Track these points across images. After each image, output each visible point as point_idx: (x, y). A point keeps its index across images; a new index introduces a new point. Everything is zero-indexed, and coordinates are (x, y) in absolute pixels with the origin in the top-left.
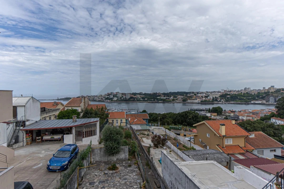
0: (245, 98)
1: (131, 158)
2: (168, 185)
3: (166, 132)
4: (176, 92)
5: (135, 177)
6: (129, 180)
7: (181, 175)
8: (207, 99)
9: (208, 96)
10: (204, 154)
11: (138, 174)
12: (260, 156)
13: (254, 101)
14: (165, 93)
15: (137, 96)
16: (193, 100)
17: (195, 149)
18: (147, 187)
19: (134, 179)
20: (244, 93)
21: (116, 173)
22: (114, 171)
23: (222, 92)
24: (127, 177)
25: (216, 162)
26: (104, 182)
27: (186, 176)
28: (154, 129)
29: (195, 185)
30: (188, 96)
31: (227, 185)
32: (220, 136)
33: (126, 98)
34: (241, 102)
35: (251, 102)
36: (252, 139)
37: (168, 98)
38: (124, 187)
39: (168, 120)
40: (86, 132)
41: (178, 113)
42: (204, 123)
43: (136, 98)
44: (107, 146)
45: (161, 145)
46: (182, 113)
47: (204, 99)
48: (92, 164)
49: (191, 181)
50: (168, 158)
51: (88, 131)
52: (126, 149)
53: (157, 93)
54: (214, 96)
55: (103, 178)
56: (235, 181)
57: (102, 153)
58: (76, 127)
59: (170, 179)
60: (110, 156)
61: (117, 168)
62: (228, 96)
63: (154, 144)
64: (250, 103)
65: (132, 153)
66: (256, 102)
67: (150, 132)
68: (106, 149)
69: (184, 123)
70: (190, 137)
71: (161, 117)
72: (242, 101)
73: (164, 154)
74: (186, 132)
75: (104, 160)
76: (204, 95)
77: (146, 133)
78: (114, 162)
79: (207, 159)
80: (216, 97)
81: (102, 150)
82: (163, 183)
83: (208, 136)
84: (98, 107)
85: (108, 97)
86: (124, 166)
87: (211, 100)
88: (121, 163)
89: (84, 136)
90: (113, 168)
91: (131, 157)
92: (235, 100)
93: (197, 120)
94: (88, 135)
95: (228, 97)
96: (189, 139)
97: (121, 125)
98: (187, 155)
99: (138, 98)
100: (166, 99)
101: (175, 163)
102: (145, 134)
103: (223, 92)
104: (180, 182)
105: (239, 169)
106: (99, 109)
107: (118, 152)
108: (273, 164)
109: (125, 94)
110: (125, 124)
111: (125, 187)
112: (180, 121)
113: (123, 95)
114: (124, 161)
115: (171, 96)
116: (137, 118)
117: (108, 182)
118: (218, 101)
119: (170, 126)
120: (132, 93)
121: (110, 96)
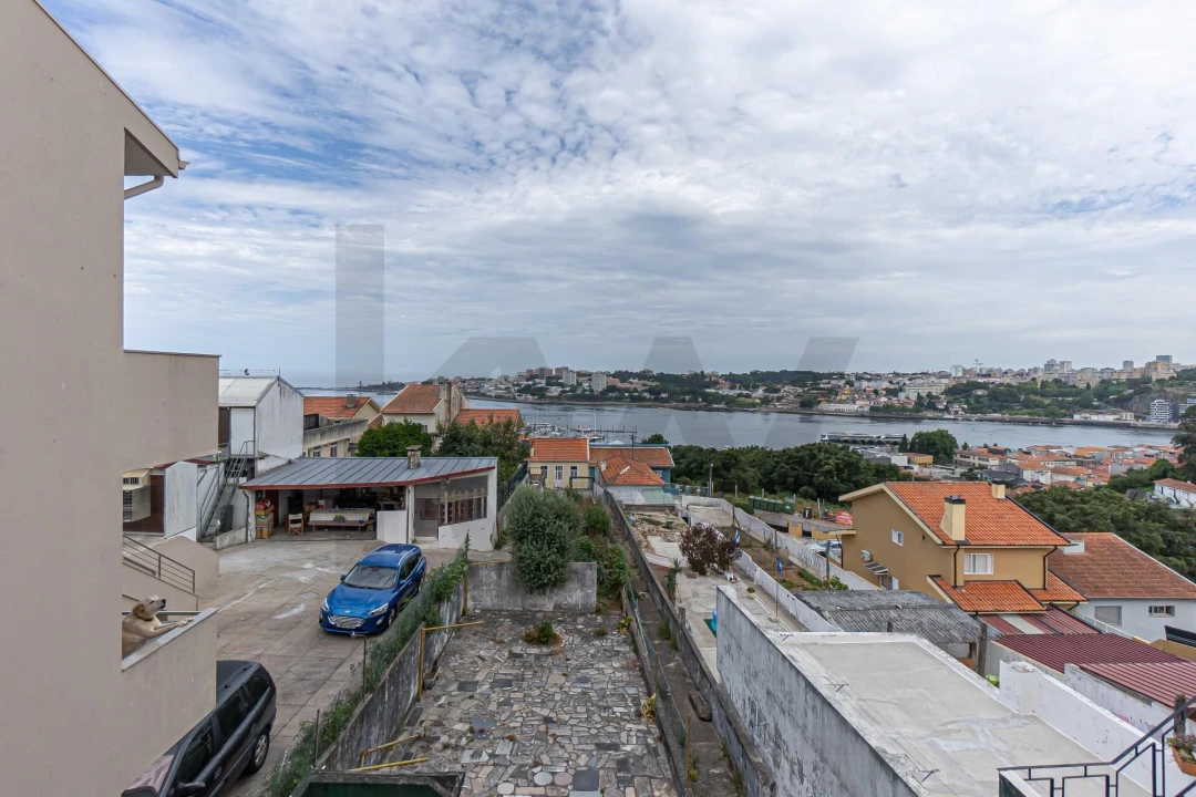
0: (1047, 401)
1: (604, 605)
2: (741, 714)
3: (734, 517)
4: (778, 371)
5: (618, 674)
6: (598, 683)
7: (792, 682)
8: (894, 399)
9: (901, 390)
10: (880, 608)
11: (631, 665)
12: (1108, 628)
13: (1084, 415)
14: (734, 375)
15: (631, 383)
16: (841, 402)
17: (846, 588)
18: (662, 714)
19: (614, 682)
20: (1043, 382)
21: (550, 655)
22: (545, 650)
23: (953, 375)
24: (592, 672)
25: (926, 641)
26: (508, 683)
27: (809, 685)
28: (691, 507)
29: (843, 722)
30: (824, 389)
31: (969, 730)
32: (944, 544)
33: (591, 391)
34: (1030, 414)
35: (1072, 417)
36: (1074, 559)
37: (745, 392)
38: (579, 709)
39: (744, 476)
40: (450, 505)
41: (784, 451)
42: (882, 492)
43: (627, 390)
44: (521, 558)
45: (716, 566)
46: (797, 450)
47: (884, 399)
48: (470, 619)
49: (829, 705)
50: (742, 613)
51: (457, 503)
52: (589, 572)
54: (924, 392)
55: (505, 671)
56: (1004, 720)
57: (504, 582)
58: (418, 484)
59: (748, 693)
60: (531, 593)
61: (554, 639)
62: (980, 392)
63: (691, 561)
64: (1067, 419)
65: (610, 588)
66: (1095, 418)
67: (676, 515)
68: (520, 568)
69: (805, 488)
70: (825, 542)
71: (719, 464)
72: (1036, 410)
73: (729, 600)
74: (812, 521)
75: (510, 608)
76: (886, 384)
77: (661, 517)
78: (545, 617)
79: (890, 629)
80: (929, 395)
81: (506, 572)
82: (722, 706)
83: (895, 540)
84: (495, 420)
85: (530, 383)
86: (579, 632)
87: (910, 407)
88: (569, 620)
89: (443, 520)
90: (544, 637)
91: (607, 602)
92: (1007, 407)
93: (855, 478)
94: (457, 515)
95: (980, 396)
96: (824, 549)
97: (571, 485)
98: (812, 607)
99: (635, 390)
100: (740, 395)
101: (768, 636)
102: (657, 523)
103: (960, 374)
104: (786, 704)
105: (1017, 671)
106: (498, 425)
107: (558, 583)
108: (1161, 661)
109: (590, 375)
110: (585, 483)
111: (584, 710)
112: (791, 480)
113: (581, 379)
114: (582, 614)
115: (756, 388)
116: (630, 461)
117: (525, 684)
118: (936, 409)
119: (752, 497)
120: (612, 372)
121: (537, 380)
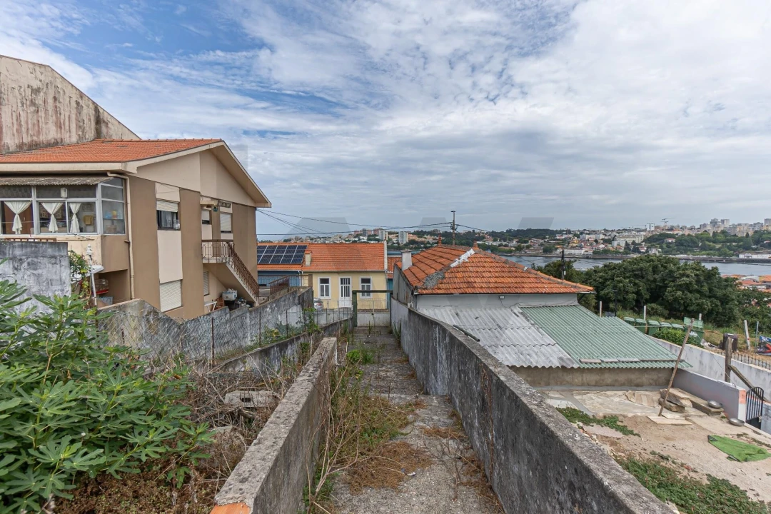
0: (718, 246)
4: (525, 229)
8: (609, 246)
9: (613, 240)
13: (747, 255)
14: (496, 233)
15: (425, 238)
16: (573, 248)
20: (713, 233)
23: (648, 229)
30: (559, 240)
33: (398, 243)
34: (708, 254)
35: (738, 256)
37: (504, 243)
43: (422, 243)
47: (602, 246)
53: (476, 231)
54: (630, 241)
62: (670, 240)
64: (734, 258)
66: (755, 257)
72: (712, 252)
76: (602, 236)
80: (634, 243)
85: (357, 239)
87: (622, 251)
92: (690, 251)
95: (670, 243)
99: (428, 243)
100: (500, 245)
103: (653, 229)
109: (398, 233)
113: (391, 236)
115: (511, 240)
118: (640, 252)
120: (413, 231)
121: (361, 237)
